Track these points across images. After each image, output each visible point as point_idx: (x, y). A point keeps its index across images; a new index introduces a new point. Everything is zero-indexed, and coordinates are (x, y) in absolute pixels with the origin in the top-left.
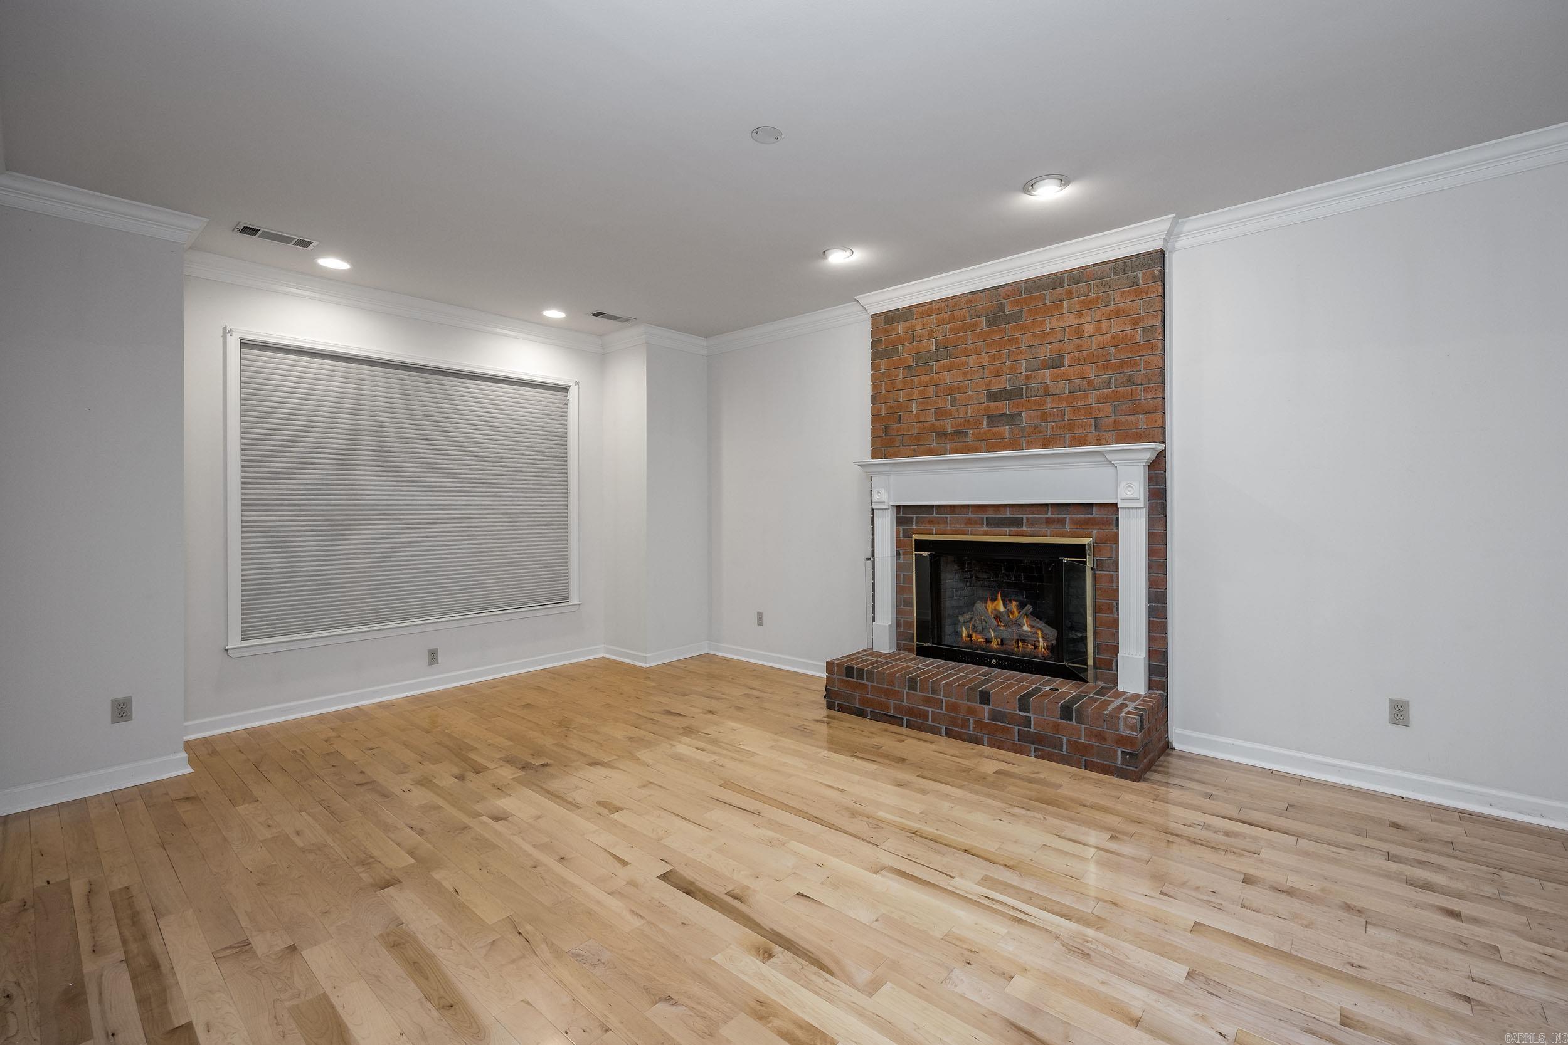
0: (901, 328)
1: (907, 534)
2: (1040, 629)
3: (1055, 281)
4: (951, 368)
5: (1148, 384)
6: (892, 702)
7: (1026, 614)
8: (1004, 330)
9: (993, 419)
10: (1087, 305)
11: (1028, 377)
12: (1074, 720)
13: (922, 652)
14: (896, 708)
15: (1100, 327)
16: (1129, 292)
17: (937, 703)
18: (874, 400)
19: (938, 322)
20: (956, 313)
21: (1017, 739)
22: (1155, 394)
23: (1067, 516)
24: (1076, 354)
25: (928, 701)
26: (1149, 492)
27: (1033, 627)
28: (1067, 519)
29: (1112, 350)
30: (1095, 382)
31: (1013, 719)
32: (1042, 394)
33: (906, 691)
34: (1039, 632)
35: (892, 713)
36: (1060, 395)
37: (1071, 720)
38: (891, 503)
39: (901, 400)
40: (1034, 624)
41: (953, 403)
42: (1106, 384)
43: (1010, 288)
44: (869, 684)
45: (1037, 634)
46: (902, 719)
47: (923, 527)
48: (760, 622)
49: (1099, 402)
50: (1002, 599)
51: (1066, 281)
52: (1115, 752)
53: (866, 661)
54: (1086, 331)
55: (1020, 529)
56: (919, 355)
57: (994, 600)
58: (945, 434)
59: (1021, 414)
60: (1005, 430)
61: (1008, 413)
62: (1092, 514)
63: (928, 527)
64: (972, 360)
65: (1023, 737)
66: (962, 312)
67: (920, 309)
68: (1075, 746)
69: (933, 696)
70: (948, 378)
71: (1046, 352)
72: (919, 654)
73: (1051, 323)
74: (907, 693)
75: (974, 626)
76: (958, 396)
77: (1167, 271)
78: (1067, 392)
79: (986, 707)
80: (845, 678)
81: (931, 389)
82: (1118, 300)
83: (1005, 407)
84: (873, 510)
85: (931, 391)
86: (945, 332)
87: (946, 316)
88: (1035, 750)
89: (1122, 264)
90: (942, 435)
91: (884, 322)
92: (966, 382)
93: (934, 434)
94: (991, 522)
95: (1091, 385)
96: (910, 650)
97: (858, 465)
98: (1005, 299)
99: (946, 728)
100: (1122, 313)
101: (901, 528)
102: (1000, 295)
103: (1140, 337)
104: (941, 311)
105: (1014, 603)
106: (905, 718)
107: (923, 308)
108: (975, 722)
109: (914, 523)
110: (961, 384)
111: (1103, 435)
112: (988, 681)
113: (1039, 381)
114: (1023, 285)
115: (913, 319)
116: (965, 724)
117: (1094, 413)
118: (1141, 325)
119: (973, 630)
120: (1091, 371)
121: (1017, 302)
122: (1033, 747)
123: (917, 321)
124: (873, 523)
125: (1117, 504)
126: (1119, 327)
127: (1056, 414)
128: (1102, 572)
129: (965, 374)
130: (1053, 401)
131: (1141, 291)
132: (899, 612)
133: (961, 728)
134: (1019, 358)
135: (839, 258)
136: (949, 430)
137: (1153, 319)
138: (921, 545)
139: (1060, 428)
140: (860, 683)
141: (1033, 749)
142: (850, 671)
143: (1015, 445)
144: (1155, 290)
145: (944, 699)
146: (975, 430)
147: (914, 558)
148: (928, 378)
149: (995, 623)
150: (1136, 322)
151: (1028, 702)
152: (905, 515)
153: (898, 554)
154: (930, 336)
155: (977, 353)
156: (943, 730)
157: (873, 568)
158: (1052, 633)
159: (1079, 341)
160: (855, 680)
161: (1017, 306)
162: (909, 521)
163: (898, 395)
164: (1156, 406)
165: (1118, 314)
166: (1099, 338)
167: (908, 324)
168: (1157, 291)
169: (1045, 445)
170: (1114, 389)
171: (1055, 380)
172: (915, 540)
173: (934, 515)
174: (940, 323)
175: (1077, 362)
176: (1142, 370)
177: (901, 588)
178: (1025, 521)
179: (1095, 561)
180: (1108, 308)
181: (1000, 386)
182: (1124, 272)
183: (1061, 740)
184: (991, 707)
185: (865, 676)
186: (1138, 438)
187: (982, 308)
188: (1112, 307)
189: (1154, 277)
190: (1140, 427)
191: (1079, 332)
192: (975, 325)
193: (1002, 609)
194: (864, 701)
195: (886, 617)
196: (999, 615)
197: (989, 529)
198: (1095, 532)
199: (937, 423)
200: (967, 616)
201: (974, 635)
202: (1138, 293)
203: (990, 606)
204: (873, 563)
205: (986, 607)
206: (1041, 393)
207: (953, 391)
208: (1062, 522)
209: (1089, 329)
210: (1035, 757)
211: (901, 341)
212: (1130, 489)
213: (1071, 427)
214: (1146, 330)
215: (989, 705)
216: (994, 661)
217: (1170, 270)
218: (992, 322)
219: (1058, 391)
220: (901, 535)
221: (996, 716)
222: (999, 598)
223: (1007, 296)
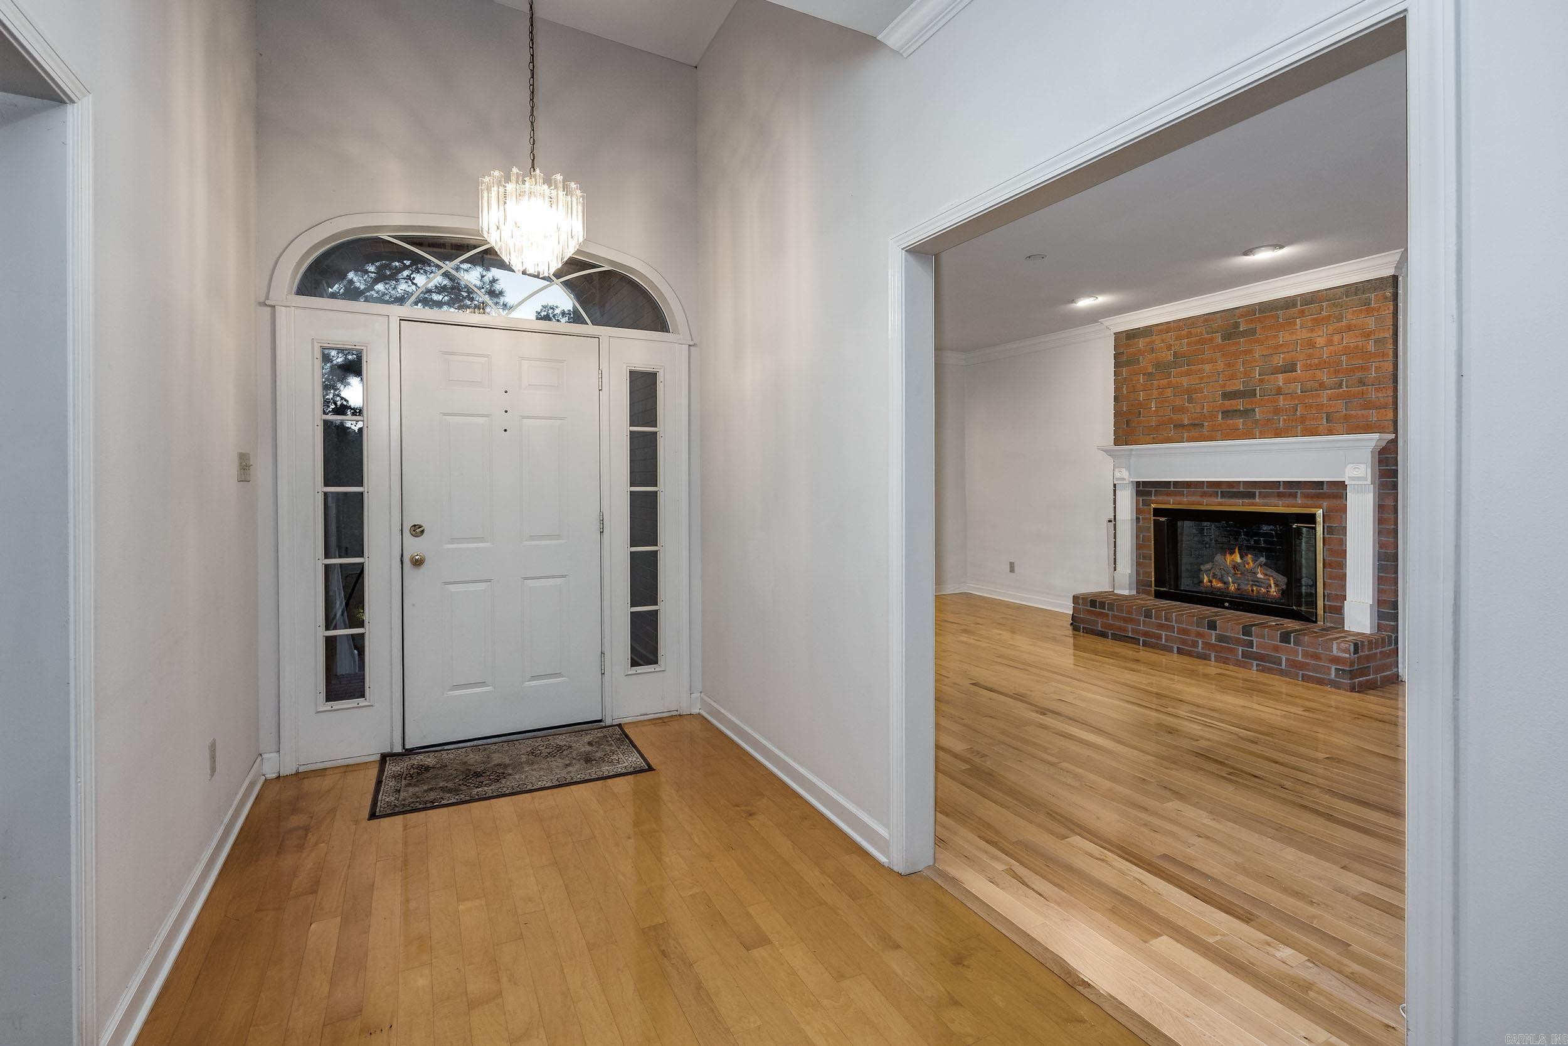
0: (1141, 343)
1: (1146, 504)
2: (1272, 576)
3: (1288, 303)
4: (1188, 373)
5: (1379, 385)
6: (1130, 626)
7: (1260, 565)
8: (1239, 343)
9: (1226, 414)
10: (1319, 322)
11: (1261, 381)
12: (1292, 643)
13: (1159, 595)
14: (1134, 631)
15: (1332, 340)
16: (1361, 310)
17: (1170, 628)
18: (1116, 399)
19: (1176, 338)
20: (1194, 331)
21: (1240, 657)
22: (1386, 393)
23: (1299, 491)
24: (1308, 362)
25: (1161, 627)
26: (1379, 472)
27: (1266, 575)
28: (1299, 493)
29: (1344, 358)
30: (1326, 383)
31: (1237, 641)
32: (1275, 394)
33: (1142, 619)
34: (1271, 579)
35: (1130, 635)
36: (1292, 395)
37: (1290, 644)
38: (1131, 480)
39: (1141, 399)
40: (1268, 573)
41: (1190, 400)
42: (1338, 385)
43: (1245, 310)
44: (1110, 613)
45: (1270, 580)
46: (1139, 639)
47: (1160, 498)
48: (1012, 570)
49: (1330, 399)
50: (1239, 552)
51: (1299, 303)
52: (1329, 668)
53: (1108, 598)
54: (1318, 343)
55: (1253, 501)
56: (1158, 365)
57: (1232, 553)
58: (1183, 426)
59: (1254, 410)
60: (1240, 422)
61: (1242, 409)
62: (1323, 489)
63: (1166, 498)
64: (1207, 367)
65: (1245, 655)
66: (1199, 330)
67: (1159, 328)
68: (1293, 664)
69: (1166, 623)
70: (1185, 381)
71: (1279, 360)
72: (1156, 597)
73: (1283, 337)
74: (1143, 620)
75: (1214, 573)
76: (1194, 396)
77: (1400, 292)
78: (1299, 391)
79: (1213, 632)
80: (1089, 608)
81: (1169, 390)
82: (1349, 316)
83: (1240, 404)
84: (1115, 485)
85: (1169, 392)
86: (1183, 346)
87: (1184, 333)
88: (1257, 665)
89: (1354, 289)
90: (1179, 426)
91: (1125, 341)
92: (1203, 385)
93: (1172, 426)
94: (1223, 495)
95: (1322, 386)
96: (1148, 594)
97: (1102, 450)
98: (1239, 319)
99: (1177, 647)
100: (1353, 327)
101: (1141, 499)
102: (1235, 316)
103: (1371, 347)
104: (1179, 328)
105: (1250, 556)
106: (1141, 639)
107: (1162, 327)
108: (1203, 643)
109: (1153, 494)
110: (1198, 386)
111: (1334, 426)
112: (1217, 616)
113: (1272, 383)
114: (1257, 307)
115: (1152, 335)
116: (1195, 644)
117: (1325, 408)
118: (1373, 337)
119: (1213, 577)
120: (1324, 376)
121: (1251, 320)
122: (1255, 663)
123: (1157, 337)
124: (1115, 495)
125: (1344, 482)
126: (1349, 340)
127: (1288, 409)
128: (1332, 536)
129: (1201, 378)
130: (1284, 400)
131: (1373, 309)
132: (1138, 564)
133: (1191, 647)
134: (1253, 364)
135: (1084, 303)
136: (1186, 423)
137: (1384, 333)
138: (1158, 512)
139: (1293, 420)
140: (1102, 612)
141: (1255, 664)
142: (1093, 603)
143: (1250, 435)
144: (1386, 309)
145: (1176, 625)
146: (1211, 423)
147: (1153, 522)
148: (1166, 382)
149: (1233, 571)
150: (1367, 335)
151: (1252, 630)
152: (1143, 489)
153: (1138, 519)
154: (1169, 348)
155: (1213, 361)
156: (1175, 650)
157: (1115, 529)
158: (1283, 580)
159: (1311, 351)
160: (1098, 610)
161: (1252, 324)
162: (1149, 494)
163: (1139, 395)
164: (1386, 403)
165: (1349, 328)
166: (1331, 348)
167: (1148, 340)
168: (1388, 309)
169: (1277, 435)
170: (1345, 389)
171: (1288, 382)
172: (1154, 508)
173: (1172, 489)
174: (1177, 338)
175: (1308, 367)
176: (1373, 373)
177: (1139, 547)
178: (1257, 494)
179: (1326, 527)
180: (1340, 324)
181: (1235, 388)
182: (1356, 294)
183: (1280, 658)
184: (1217, 632)
185: (1106, 607)
186: (1368, 428)
187: (1218, 325)
188: (1345, 322)
189: (1385, 298)
190: (1371, 420)
191: (1311, 344)
192: (1211, 339)
193: (1238, 560)
194: (1104, 625)
195: (1126, 566)
196: (1236, 565)
197: (1223, 500)
198: (1325, 504)
199: (1175, 417)
200: (1208, 566)
201: (1214, 580)
202: (1369, 312)
203: (1229, 558)
204: (1115, 525)
205: (1225, 559)
206: (1274, 392)
207: (1190, 392)
208: (1294, 496)
209: (1320, 341)
210: (1257, 670)
211: (1142, 352)
212: (1357, 470)
213: (1303, 420)
214: (1377, 341)
215: (1216, 630)
216: (1227, 604)
217: (1404, 291)
218: (1227, 337)
219: (1290, 391)
220: (1141, 504)
221: (1221, 638)
222: (1237, 550)
223: (1241, 316)
